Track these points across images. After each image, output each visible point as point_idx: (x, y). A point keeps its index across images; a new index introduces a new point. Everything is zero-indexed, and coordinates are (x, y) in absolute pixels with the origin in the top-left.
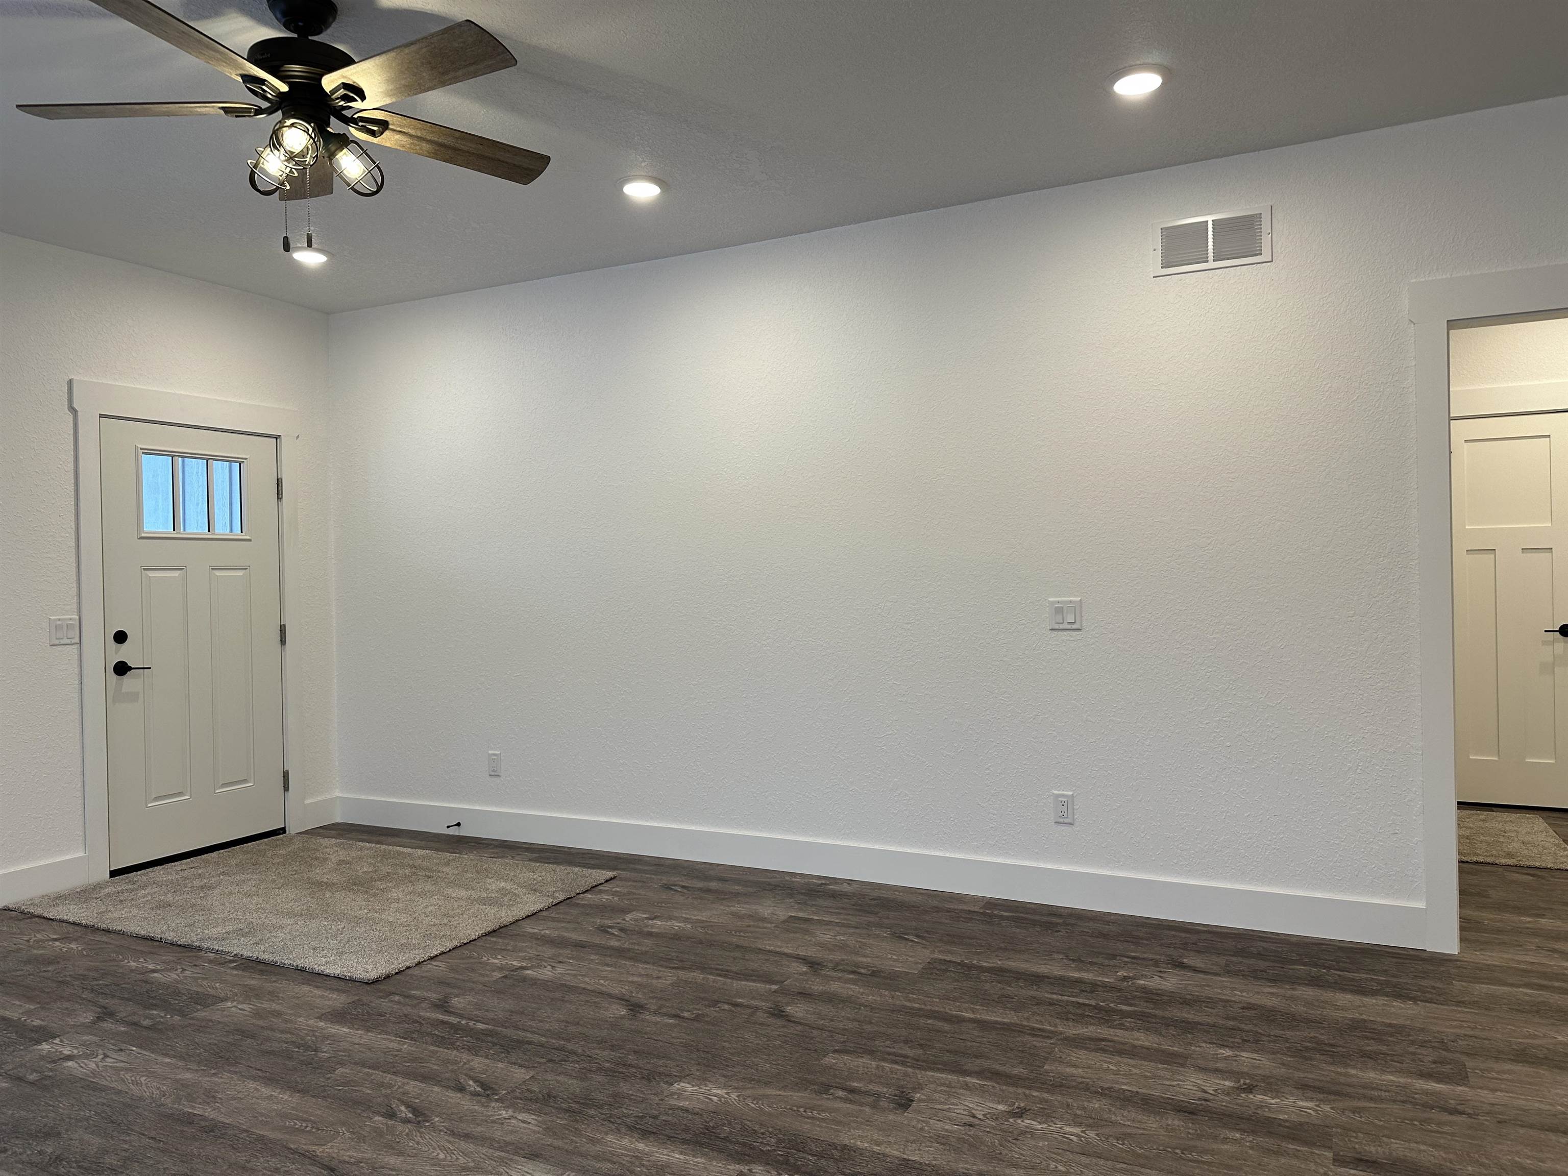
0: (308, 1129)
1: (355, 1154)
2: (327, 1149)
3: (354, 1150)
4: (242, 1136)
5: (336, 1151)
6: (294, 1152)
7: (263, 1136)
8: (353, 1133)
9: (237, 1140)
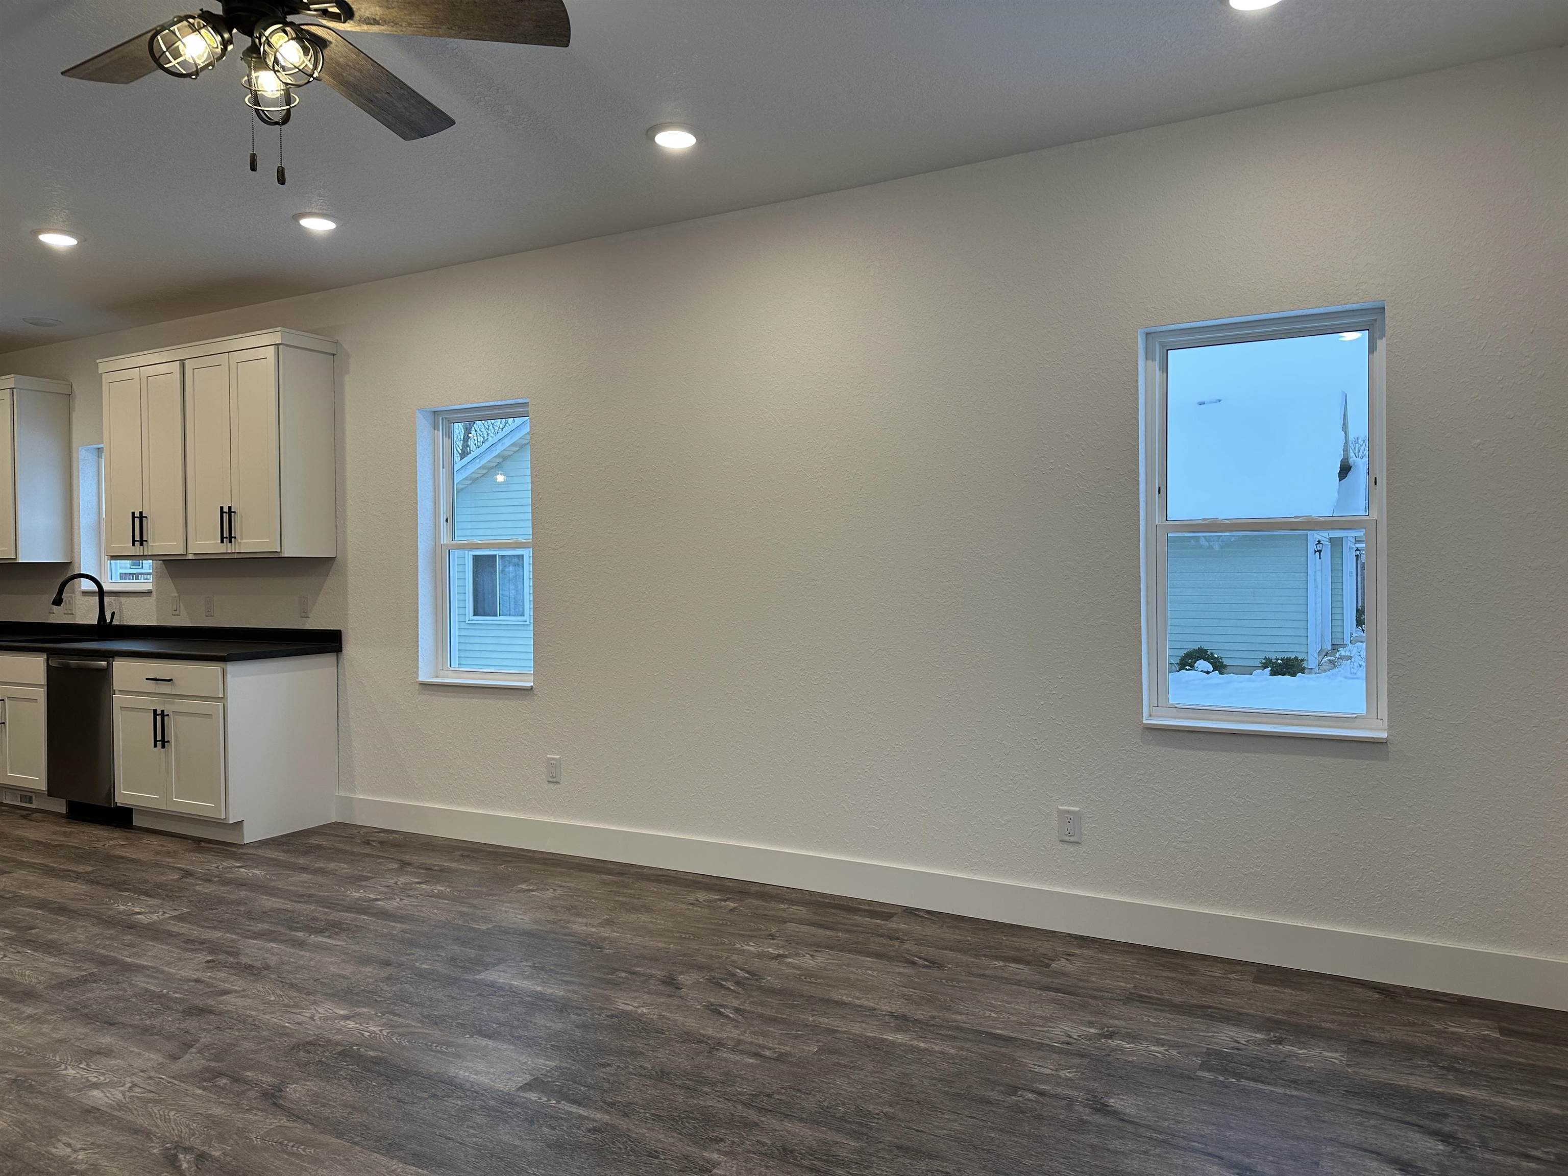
0: (291, 1144)
1: (251, 1117)
2: (276, 1123)
3: (251, 1121)
4: (359, 1138)
5: (267, 1120)
6: (306, 1121)
7: (337, 1137)
8: (247, 1138)
9: (363, 1134)
